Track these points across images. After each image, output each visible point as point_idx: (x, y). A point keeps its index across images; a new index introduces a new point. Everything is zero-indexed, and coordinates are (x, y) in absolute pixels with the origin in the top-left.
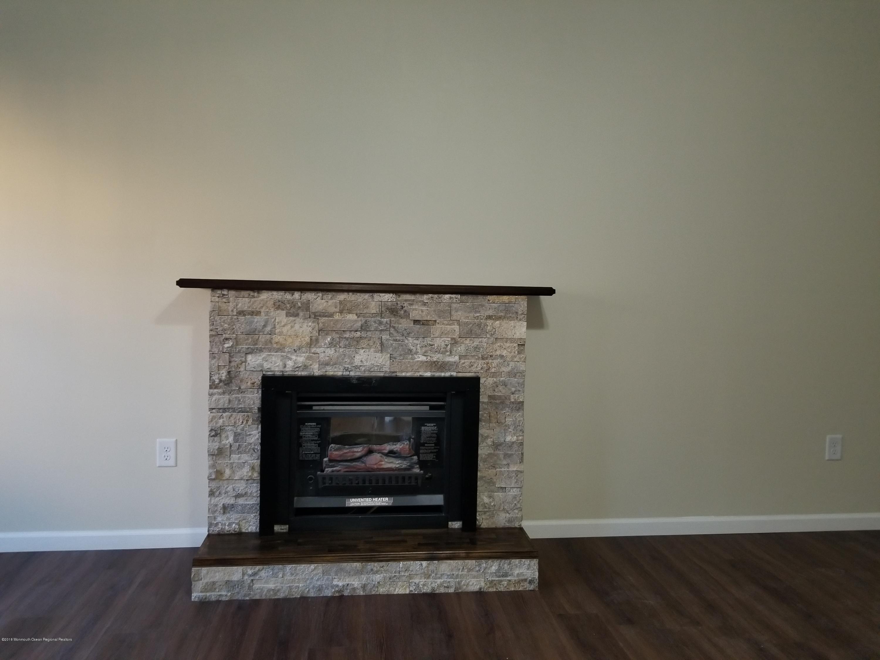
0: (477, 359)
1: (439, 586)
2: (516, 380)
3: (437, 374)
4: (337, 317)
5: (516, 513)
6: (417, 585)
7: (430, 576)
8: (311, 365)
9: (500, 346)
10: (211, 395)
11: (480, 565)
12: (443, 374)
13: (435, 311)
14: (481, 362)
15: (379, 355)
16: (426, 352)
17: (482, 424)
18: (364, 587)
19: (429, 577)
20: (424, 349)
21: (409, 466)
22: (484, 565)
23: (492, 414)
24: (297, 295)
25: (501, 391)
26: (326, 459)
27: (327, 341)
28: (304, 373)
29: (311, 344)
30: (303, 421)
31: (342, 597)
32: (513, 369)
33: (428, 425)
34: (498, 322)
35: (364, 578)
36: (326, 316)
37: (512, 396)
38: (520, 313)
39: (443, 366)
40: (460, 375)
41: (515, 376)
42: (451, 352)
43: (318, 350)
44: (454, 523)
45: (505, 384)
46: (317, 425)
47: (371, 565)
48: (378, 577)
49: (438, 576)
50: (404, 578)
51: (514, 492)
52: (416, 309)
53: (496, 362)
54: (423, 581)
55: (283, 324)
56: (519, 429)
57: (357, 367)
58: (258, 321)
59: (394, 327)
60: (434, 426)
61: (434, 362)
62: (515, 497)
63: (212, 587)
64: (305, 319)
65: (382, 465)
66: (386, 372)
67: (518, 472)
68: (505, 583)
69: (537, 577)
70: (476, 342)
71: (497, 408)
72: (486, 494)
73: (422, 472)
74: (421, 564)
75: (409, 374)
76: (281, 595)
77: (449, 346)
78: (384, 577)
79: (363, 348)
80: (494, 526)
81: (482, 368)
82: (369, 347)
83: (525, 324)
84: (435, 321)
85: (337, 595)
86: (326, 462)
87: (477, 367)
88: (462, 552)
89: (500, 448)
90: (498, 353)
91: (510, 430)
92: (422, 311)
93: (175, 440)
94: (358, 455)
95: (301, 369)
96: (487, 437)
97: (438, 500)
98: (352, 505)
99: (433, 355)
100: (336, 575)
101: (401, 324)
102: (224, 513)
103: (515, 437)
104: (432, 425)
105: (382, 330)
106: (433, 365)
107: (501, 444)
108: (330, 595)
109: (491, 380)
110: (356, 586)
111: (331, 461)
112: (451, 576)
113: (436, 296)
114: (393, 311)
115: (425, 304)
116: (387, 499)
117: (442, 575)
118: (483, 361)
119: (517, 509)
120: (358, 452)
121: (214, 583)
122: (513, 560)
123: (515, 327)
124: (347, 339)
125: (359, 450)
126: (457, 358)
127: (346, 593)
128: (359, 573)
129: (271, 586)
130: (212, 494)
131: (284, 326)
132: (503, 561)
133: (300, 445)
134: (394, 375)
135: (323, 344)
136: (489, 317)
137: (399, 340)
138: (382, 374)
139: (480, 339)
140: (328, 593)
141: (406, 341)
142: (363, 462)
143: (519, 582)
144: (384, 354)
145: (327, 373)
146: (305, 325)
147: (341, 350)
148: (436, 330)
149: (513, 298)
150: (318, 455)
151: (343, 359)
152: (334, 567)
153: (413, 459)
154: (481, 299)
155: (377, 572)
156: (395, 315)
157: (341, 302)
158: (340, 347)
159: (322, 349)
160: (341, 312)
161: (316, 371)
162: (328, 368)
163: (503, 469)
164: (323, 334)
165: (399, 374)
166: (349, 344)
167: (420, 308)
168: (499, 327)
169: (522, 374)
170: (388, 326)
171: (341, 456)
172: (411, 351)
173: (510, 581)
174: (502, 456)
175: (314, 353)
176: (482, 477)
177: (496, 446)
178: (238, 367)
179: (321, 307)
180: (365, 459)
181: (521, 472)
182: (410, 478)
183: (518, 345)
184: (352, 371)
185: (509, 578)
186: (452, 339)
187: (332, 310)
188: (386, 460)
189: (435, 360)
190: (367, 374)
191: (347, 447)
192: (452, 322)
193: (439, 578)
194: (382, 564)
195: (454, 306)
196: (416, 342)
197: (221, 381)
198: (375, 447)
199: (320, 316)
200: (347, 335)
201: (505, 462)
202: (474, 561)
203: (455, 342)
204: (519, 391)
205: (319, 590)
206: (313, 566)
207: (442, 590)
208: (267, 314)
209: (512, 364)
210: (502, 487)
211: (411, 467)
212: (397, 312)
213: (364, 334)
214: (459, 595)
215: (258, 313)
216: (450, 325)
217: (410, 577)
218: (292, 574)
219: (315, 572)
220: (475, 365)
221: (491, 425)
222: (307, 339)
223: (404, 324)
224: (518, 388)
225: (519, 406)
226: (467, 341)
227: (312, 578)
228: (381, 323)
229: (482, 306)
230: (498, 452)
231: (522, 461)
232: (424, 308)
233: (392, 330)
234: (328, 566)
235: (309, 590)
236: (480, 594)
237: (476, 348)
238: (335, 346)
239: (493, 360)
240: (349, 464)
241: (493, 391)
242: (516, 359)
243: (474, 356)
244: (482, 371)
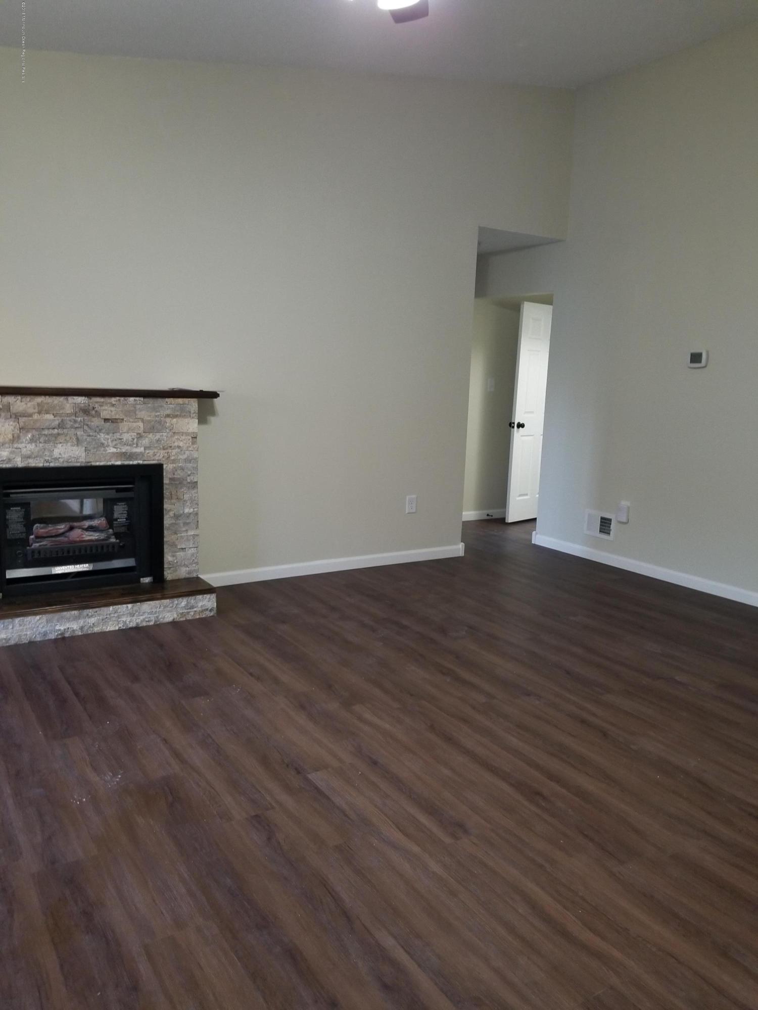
0: (159, 450)
1: (142, 621)
2: (191, 465)
3: (126, 463)
4: (36, 417)
5: (193, 567)
6: (125, 623)
7: (134, 614)
8: (14, 458)
9: (177, 439)
11: (173, 602)
12: (131, 463)
13: (122, 411)
14: (162, 452)
15: (75, 448)
16: (116, 445)
17: (165, 500)
18: (82, 628)
19: (133, 616)
20: (114, 443)
21: (107, 537)
22: (176, 602)
23: (173, 493)
25: (179, 474)
26: (32, 537)
27: (28, 438)
28: (9, 466)
29: (13, 441)
30: (9, 506)
31: (64, 639)
32: (188, 457)
33: (120, 504)
34: (175, 420)
35: (81, 622)
36: (26, 416)
37: (188, 478)
38: (192, 412)
39: (131, 456)
40: (146, 463)
41: (190, 462)
42: (137, 444)
43: (20, 446)
44: (144, 579)
45: (182, 469)
46: (21, 508)
47: (86, 612)
48: (92, 620)
49: (141, 614)
50: (114, 619)
51: (193, 550)
52: (106, 410)
53: (174, 452)
54: (129, 619)
56: (195, 502)
57: (56, 459)
59: (87, 425)
60: (125, 505)
61: (124, 453)
62: (193, 555)
64: (6, 419)
65: (83, 537)
66: (82, 462)
67: (194, 536)
68: (192, 613)
69: (215, 606)
70: (158, 436)
71: (176, 488)
72: (170, 554)
73: (118, 541)
74: (127, 607)
75: (102, 464)
76: (12, 642)
77: (135, 440)
78: (98, 620)
79: (61, 443)
80: (177, 578)
81: (163, 457)
82: (66, 442)
83: (197, 420)
84: (123, 419)
85: (60, 637)
86: (33, 539)
87: (159, 456)
88: (159, 595)
89: (179, 518)
90: (176, 444)
91: (187, 504)
92: (111, 411)
94: (61, 531)
95: (5, 462)
96: (170, 510)
97: (130, 562)
98: (56, 572)
99: (122, 447)
100: (58, 621)
101: (93, 422)
103: (192, 510)
104: (123, 504)
105: (76, 428)
106: (123, 455)
107: (180, 515)
108: (53, 638)
109: (171, 466)
110: (75, 628)
111: (37, 537)
112: (151, 613)
113: (122, 399)
114: (86, 411)
115: (113, 405)
116: (87, 565)
117: (144, 613)
118: (164, 451)
119: (195, 563)
120: (61, 529)
122: (198, 596)
123: (188, 423)
124: (46, 435)
125: (62, 527)
126: (142, 449)
127: (67, 635)
128: (76, 618)
129: (3, 636)
132: (190, 597)
133: (7, 526)
134: (89, 464)
135: (24, 440)
136: (168, 416)
137: (92, 436)
138: (78, 464)
139: (161, 434)
140: (52, 636)
141: (99, 436)
142: (66, 537)
143: (202, 611)
144: (80, 447)
145: (30, 465)
146: (7, 424)
147: (41, 445)
148: (124, 426)
149: (186, 400)
150: (24, 534)
151: (43, 453)
152: (56, 616)
153: (109, 532)
154: (160, 402)
155: (92, 616)
156: (87, 414)
157: (39, 405)
158: (40, 443)
159: (23, 445)
160: (39, 413)
161: (19, 463)
162: (30, 461)
163: (183, 535)
164: (24, 432)
165: (93, 464)
166: (48, 439)
167: (110, 409)
168: (176, 424)
169: (196, 460)
170: (82, 424)
171: (47, 532)
172: (103, 444)
173: (195, 611)
174: (182, 525)
175: (16, 448)
176: (167, 542)
177: (177, 517)
179: (20, 409)
180: (68, 534)
181: (197, 535)
182: (108, 546)
183: (192, 437)
184: (51, 462)
185: (195, 609)
186: (138, 434)
187: (31, 411)
188: (87, 534)
189: (124, 451)
190: (65, 465)
191: (50, 525)
192: (137, 419)
193: (142, 615)
194: (95, 610)
195: (138, 407)
196: (107, 436)
198: (76, 524)
199: (20, 416)
200: (46, 432)
201: (184, 529)
202: (168, 600)
203: (140, 436)
204: (194, 473)
205: (44, 635)
206: (38, 617)
207: (144, 624)
209: (187, 452)
210: (182, 549)
211: (108, 538)
212: (89, 412)
213: (60, 431)
214: (158, 626)
216: (135, 422)
217: (119, 617)
218: (20, 625)
219: (40, 622)
220: (158, 455)
221: (172, 501)
222: (10, 436)
223: (96, 422)
224: (193, 471)
225: (194, 485)
226: (151, 435)
227: (38, 627)
228: (75, 421)
229: (161, 406)
230: (179, 521)
231: (197, 527)
232: (113, 409)
233: (86, 427)
234: (50, 616)
235: (36, 636)
236: (174, 623)
237: (158, 441)
238: (36, 442)
239: (172, 450)
240: (53, 539)
241: (174, 474)
242: (190, 449)
243: (156, 447)
244: (164, 459)
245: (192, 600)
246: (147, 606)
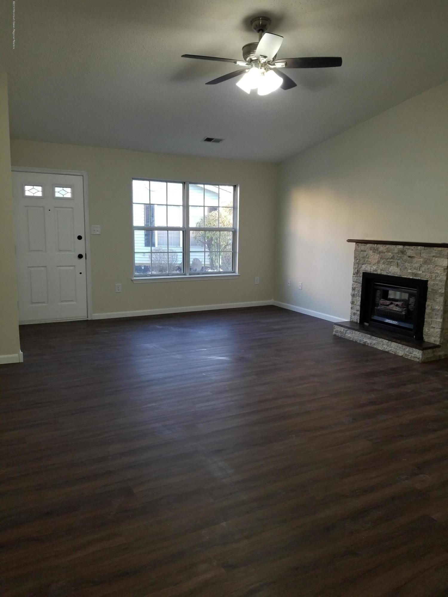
1: (390, 350)
3: (414, 278)
4: (386, 253)
5: (437, 339)
8: (378, 270)
9: (437, 269)
10: (353, 277)
11: (403, 347)
12: (416, 278)
13: (415, 253)
14: (430, 274)
15: (396, 268)
17: (428, 300)
19: (388, 347)
20: (410, 268)
23: (432, 297)
24: (376, 245)
25: (436, 288)
26: (379, 304)
27: (382, 262)
28: (375, 273)
29: (378, 263)
30: (376, 290)
32: (441, 279)
33: (413, 297)
34: (437, 259)
35: (371, 341)
36: (383, 253)
37: (440, 290)
38: (445, 255)
39: (416, 275)
40: (422, 279)
41: (441, 282)
42: (419, 269)
44: (414, 336)
45: (437, 285)
46: (380, 291)
48: (374, 342)
51: (438, 330)
52: (409, 252)
53: (435, 275)
54: (386, 347)
55: (371, 255)
56: (441, 304)
57: (390, 272)
58: (365, 253)
62: (437, 332)
63: (337, 331)
64: (377, 254)
65: (393, 309)
67: (440, 322)
68: (410, 356)
69: (421, 357)
71: (434, 294)
72: (427, 328)
73: (405, 314)
74: (386, 341)
75: (405, 277)
76: (351, 339)
77: (419, 267)
78: (376, 342)
79: (392, 265)
80: (429, 342)
81: (429, 277)
82: (394, 265)
83: (447, 260)
84: (415, 257)
88: (399, 341)
89: (434, 311)
90: (436, 271)
91: (438, 304)
92: (411, 253)
94: (388, 304)
96: (429, 305)
98: (386, 321)
99: (413, 270)
100: (364, 337)
102: (354, 315)
103: (440, 307)
105: (398, 259)
106: (413, 274)
107: (434, 309)
109: (432, 282)
110: (369, 342)
111: (381, 304)
112: (395, 348)
113: (416, 247)
114: (403, 252)
115: (412, 250)
116: (397, 322)
117: (392, 347)
119: (438, 337)
121: (338, 331)
123: (443, 261)
125: (388, 302)
126: (422, 272)
127: (366, 344)
128: (370, 338)
129: (349, 336)
130: (352, 308)
131: (372, 256)
133: (375, 298)
134: (401, 276)
136: (434, 256)
137: (403, 263)
138: (397, 276)
139: (430, 265)
140: (362, 343)
141: (405, 264)
142: (389, 307)
143: (415, 357)
144: (398, 268)
145: (382, 274)
146: (377, 256)
147: (386, 265)
148: (415, 260)
149: (443, 249)
150: (378, 302)
151: (386, 269)
153: (403, 309)
154: (432, 249)
155: (374, 340)
156: (402, 254)
157: (387, 248)
159: (380, 265)
162: (382, 272)
163: (434, 320)
164: (381, 259)
165: (402, 276)
166: (388, 263)
168: (437, 261)
170: (400, 258)
171: (383, 303)
172: (406, 268)
173: (412, 356)
174: (434, 314)
176: (426, 321)
178: (360, 268)
179: (381, 250)
182: (401, 315)
185: (412, 355)
186: (420, 264)
187: (385, 251)
188: (395, 307)
189: (414, 272)
190: (393, 275)
191: (385, 300)
192: (421, 257)
195: (422, 251)
196: (408, 264)
197: (355, 273)
198: (394, 302)
199: (381, 253)
200: (388, 260)
201: (435, 317)
203: (421, 266)
204: (442, 288)
205: (360, 341)
206: (358, 333)
208: (368, 251)
209: (441, 277)
210: (433, 327)
211: (402, 312)
213: (393, 260)
214: (396, 356)
215: (365, 251)
216: (420, 259)
217: (383, 344)
219: (359, 335)
220: (427, 276)
221: (431, 301)
222: (377, 261)
223: (405, 257)
224: (442, 287)
226: (425, 266)
228: (398, 256)
229: (432, 251)
230: (433, 312)
231: (442, 318)
232: (412, 251)
234: (363, 334)
235: (358, 340)
236: (402, 357)
237: (428, 269)
240: (385, 306)
241: (433, 287)
242: (442, 275)
243: (428, 272)
244: (429, 278)
245: (411, 350)
246: (394, 344)
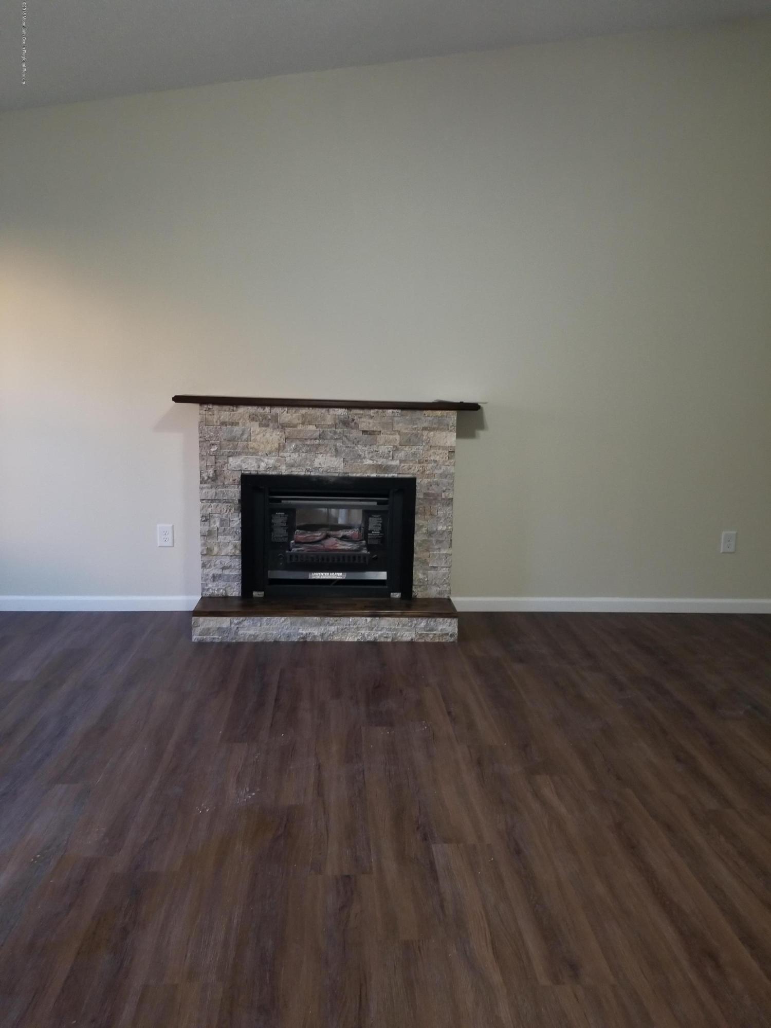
0: (414, 463)
1: (380, 637)
2: (447, 480)
3: (382, 475)
4: (300, 427)
5: (445, 587)
6: (363, 635)
7: (373, 628)
8: (279, 466)
9: (434, 452)
10: (202, 489)
11: (411, 622)
12: (386, 475)
13: (379, 423)
14: (417, 465)
15: (334, 459)
16: (372, 457)
17: (417, 515)
18: (322, 635)
19: (372, 630)
20: (371, 455)
21: (359, 548)
22: (415, 622)
23: (426, 508)
24: (267, 409)
25: (434, 490)
26: (292, 542)
27: (292, 448)
28: (274, 473)
29: (279, 450)
30: (273, 511)
31: (305, 643)
32: (444, 472)
33: (375, 516)
34: (432, 433)
35: (322, 629)
36: (291, 427)
37: (443, 494)
38: (451, 425)
39: (387, 469)
40: (400, 476)
41: (446, 477)
42: (393, 457)
43: (285, 454)
44: (395, 594)
45: (437, 484)
46: (285, 514)
47: (327, 619)
48: (333, 629)
49: (379, 629)
50: (353, 630)
51: (444, 570)
52: (364, 422)
53: (430, 466)
54: (368, 632)
55: (256, 433)
56: (449, 520)
57: (316, 469)
58: (237, 430)
59: (346, 437)
60: (380, 517)
61: (380, 465)
62: (444, 575)
63: (207, 632)
64: (274, 429)
65: (337, 546)
66: (340, 473)
67: (447, 555)
68: (431, 636)
69: (456, 632)
70: (414, 449)
71: (430, 503)
72: (421, 571)
73: (369, 553)
74: (366, 620)
75: (358, 475)
76: (259, 639)
77: (392, 452)
78: (338, 629)
79: (321, 453)
80: (427, 597)
81: (418, 471)
82: (326, 451)
83: (455, 434)
84: (380, 432)
85: (302, 640)
86: (292, 543)
87: (414, 470)
88: (399, 612)
89: (433, 535)
90: (432, 458)
91: (441, 521)
92: (369, 423)
93: (171, 525)
94: (318, 538)
95: (272, 469)
96: (422, 526)
97: (383, 575)
98: (313, 578)
99: (379, 460)
100: (301, 626)
101: (352, 434)
102: (214, 581)
103: (445, 527)
104: (378, 516)
105: (336, 439)
106: (379, 467)
107: (434, 532)
108: (296, 640)
109: (426, 481)
110: (316, 634)
111: (296, 542)
112: (390, 629)
113: (381, 411)
114: (346, 423)
115: (372, 417)
117: (382, 628)
118: (419, 465)
119: (446, 584)
120: (317, 536)
121: (209, 629)
122: (438, 619)
123: (446, 437)
124: (308, 446)
125: (318, 535)
126: (398, 462)
127: (309, 640)
128: (318, 625)
129: (252, 632)
130: (204, 566)
131: (257, 434)
132: (430, 619)
133: (272, 530)
134: (346, 475)
135: (289, 450)
136: (425, 429)
137: (350, 447)
138: (337, 475)
139: (417, 447)
140: (295, 639)
141: (356, 448)
142: (322, 544)
143: (442, 635)
144: (338, 458)
145: (293, 473)
146: (274, 434)
147: (304, 455)
148: (381, 438)
149: (445, 413)
150: (286, 539)
151: (305, 462)
152: (300, 620)
153: (362, 543)
154: (418, 414)
155: (332, 625)
156: (347, 426)
157: (303, 416)
158: (303, 452)
159: (288, 454)
160: (303, 424)
161: (284, 471)
162: (294, 469)
163: (435, 553)
164: (289, 441)
165: (350, 475)
166: (310, 450)
167: (368, 421)
168: (433, 437)
169: (452, 475)
170: (342, 435)
171: (305, 538)
172: (360, 456)
173: (435, 634)
174: (434, 542)
175: (282, 457)
176: (418, 559)
177: (430, 534)
178: (222, 467)
179: (287, 420)
180: (323, 542)
181: (450, 555)
182: (359, 557)
183: (449, 452)
184: (312, 471)
185: (435, 632)
186: (394, 446)
187: (296, 421)
188: (341, 543)
189: (380, 463)
190: (324, 474)
191: (309, 532)
192: (394, 432)
193: (380, 631)
194: (336, 618)
195: (396, 419)
196: (363, 448)
197: (209, 478)
198: (332, 533)
199: (286, 427)
200: (308, 442)
201: (436, 547)
202: (407, 619)
203: (396, 449)
204: (449, 489)
205: (288, 637)
206: (283, 619)
207: (382, 640)
208: (244, 424)
209: (443, 468)
210: (434, 567)
211: (360, 549)
212: (349, 424)
213: (321, 442)
214: (395, 644)
215: (237, 424)
216: (392, 435)
217: (358, 629)
218: (267, 624)
219: (285, 623)
220: (413, 468)
221: (426, 517)
222: (276, 445)
223: (355, 434)
224: (449, 487)
225: (449, 502)
226: (407, 449)
227: (283, 628)
228: (335, 433)
229: (419, 419)
230: (432, 538)
231: (450, 546)
232: (371, 421)
233: (345, 439)
234: (294, 619)
235: (280, 637)
236: (411, 643)
237: (414, 454)
238: (299, 451)
239: (427, 464)
240: (311, 545)
241: (428, 489)
242: (447, 464)
243: (412, 461)
244: (418, 473)
245: (432, 623)
246: (385, 622)
